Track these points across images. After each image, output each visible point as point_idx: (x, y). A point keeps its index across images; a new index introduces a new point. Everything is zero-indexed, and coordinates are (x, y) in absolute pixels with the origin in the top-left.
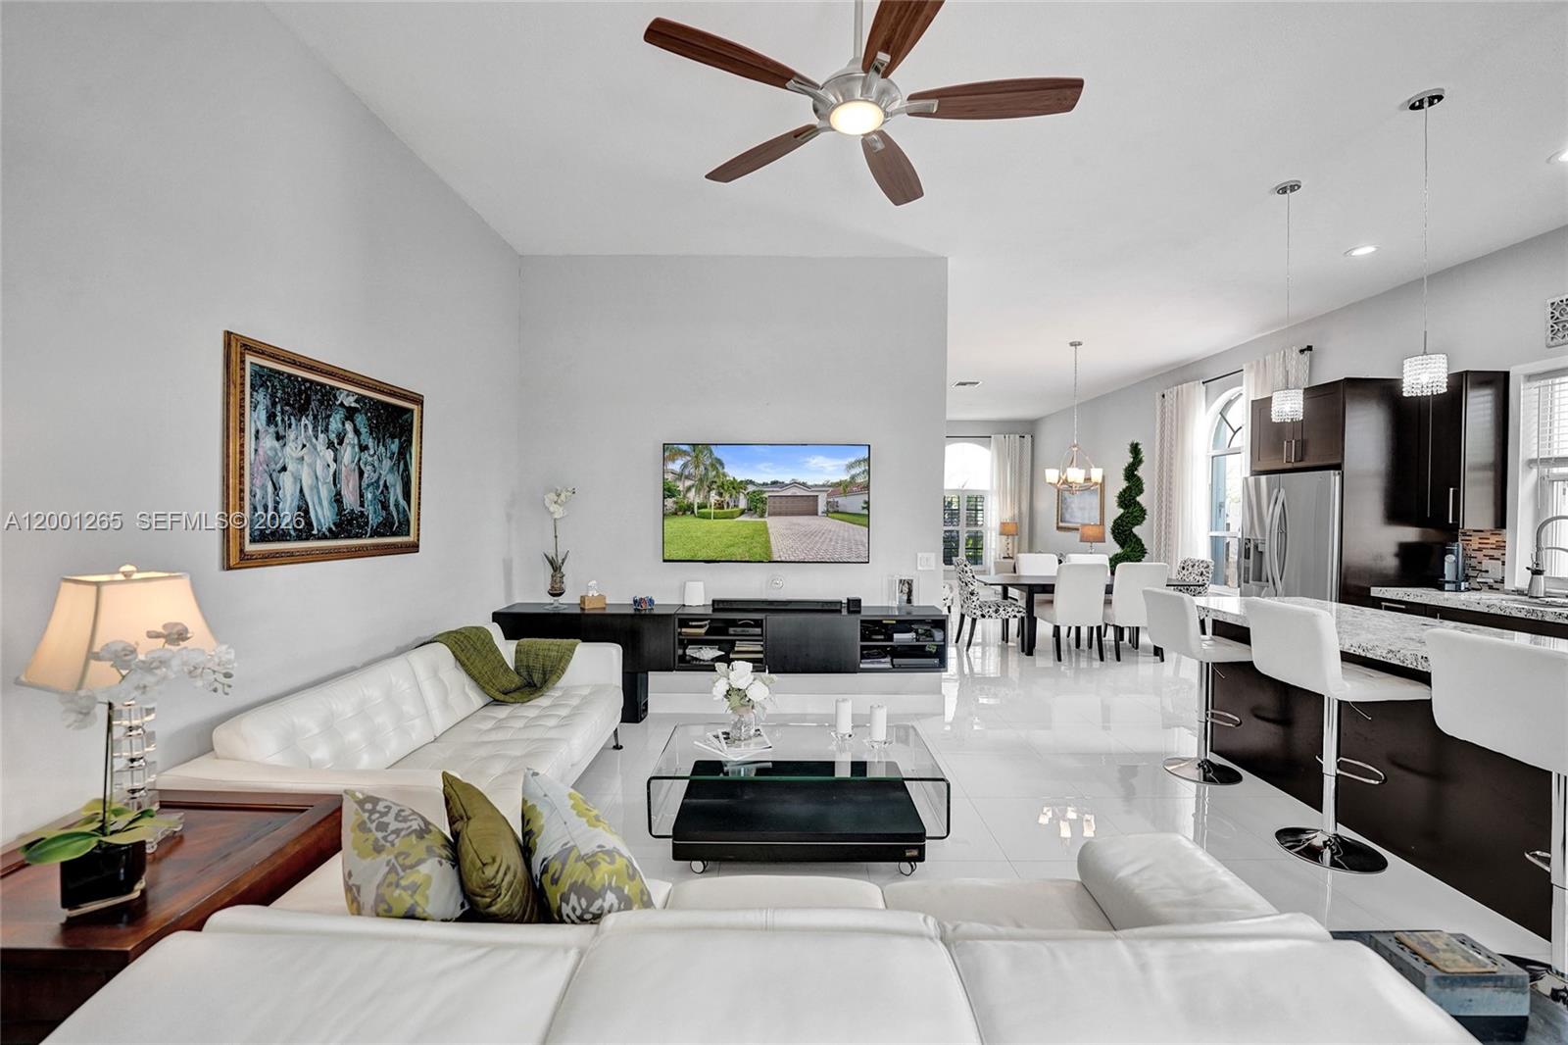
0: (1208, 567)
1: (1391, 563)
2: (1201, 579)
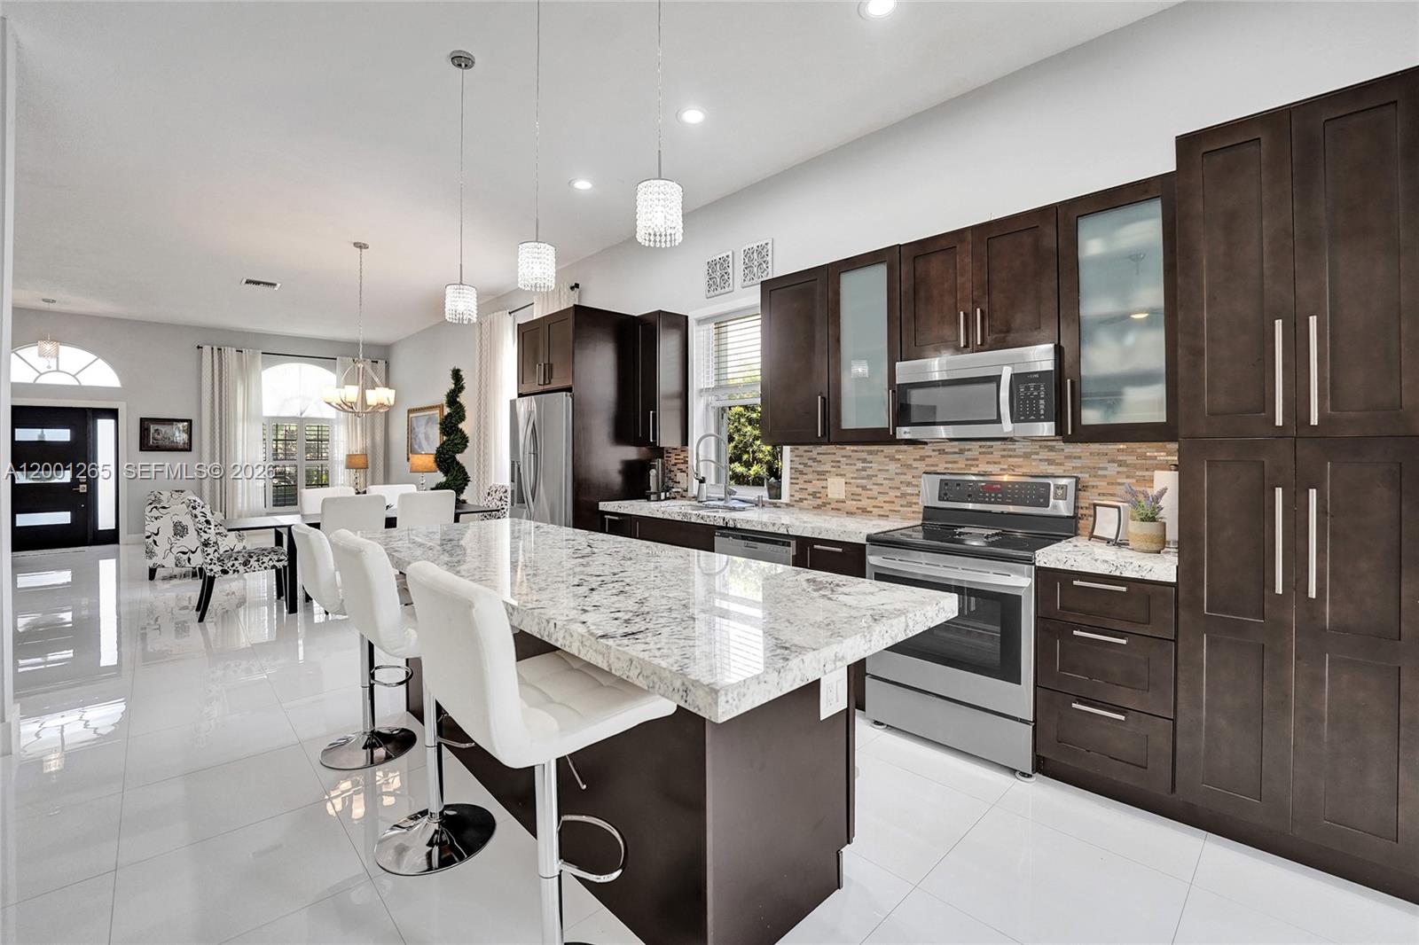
0: (506, 491)
1: (616, 479)
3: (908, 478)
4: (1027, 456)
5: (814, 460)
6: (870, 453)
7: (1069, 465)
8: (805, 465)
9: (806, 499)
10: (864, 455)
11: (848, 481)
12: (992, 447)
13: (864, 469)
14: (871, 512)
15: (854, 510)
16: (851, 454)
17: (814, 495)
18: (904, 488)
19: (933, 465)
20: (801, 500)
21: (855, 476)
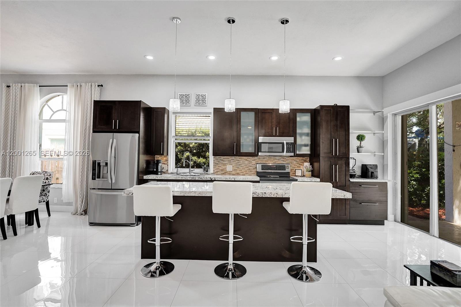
2: (47, 181)
3: (251, 165)
4: (279, 160)
5: (222, 160)
6: (240, 158)
7: (287, 162)
8: (219, 162)
9: (219, 172)
10: (238, 159)
11: (233, 166)
12: (271, 157)
13: (238, 163)
14: (240, 174)
15: (235, 174)
16: (234, 159)
17: (222, 170)
18: (249, 167)
19: (257, 162)
20: (217, 172)
21: (235, 164)
